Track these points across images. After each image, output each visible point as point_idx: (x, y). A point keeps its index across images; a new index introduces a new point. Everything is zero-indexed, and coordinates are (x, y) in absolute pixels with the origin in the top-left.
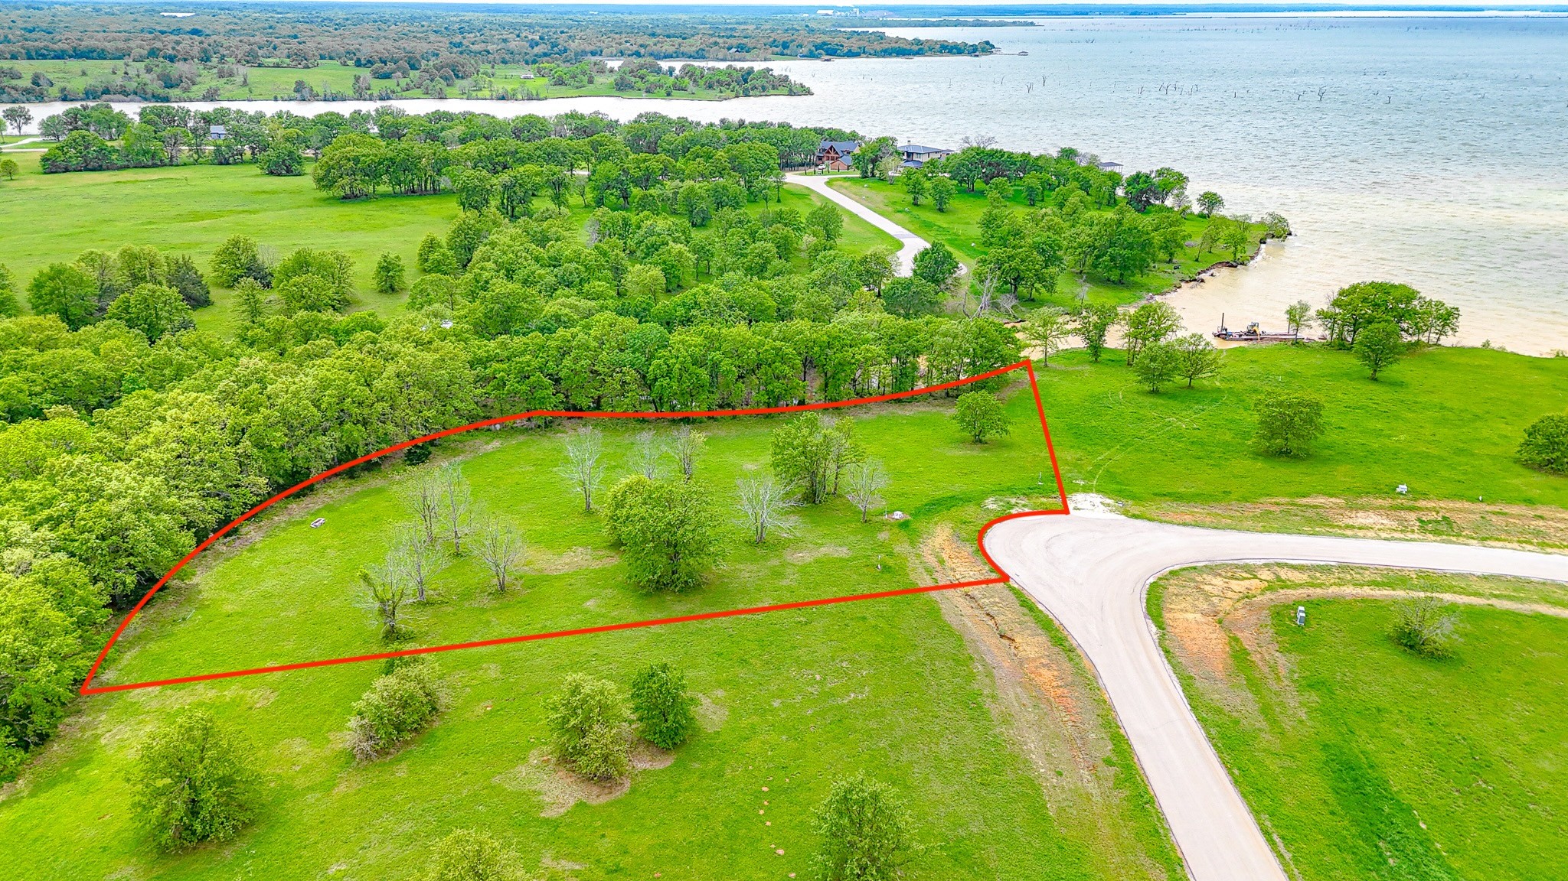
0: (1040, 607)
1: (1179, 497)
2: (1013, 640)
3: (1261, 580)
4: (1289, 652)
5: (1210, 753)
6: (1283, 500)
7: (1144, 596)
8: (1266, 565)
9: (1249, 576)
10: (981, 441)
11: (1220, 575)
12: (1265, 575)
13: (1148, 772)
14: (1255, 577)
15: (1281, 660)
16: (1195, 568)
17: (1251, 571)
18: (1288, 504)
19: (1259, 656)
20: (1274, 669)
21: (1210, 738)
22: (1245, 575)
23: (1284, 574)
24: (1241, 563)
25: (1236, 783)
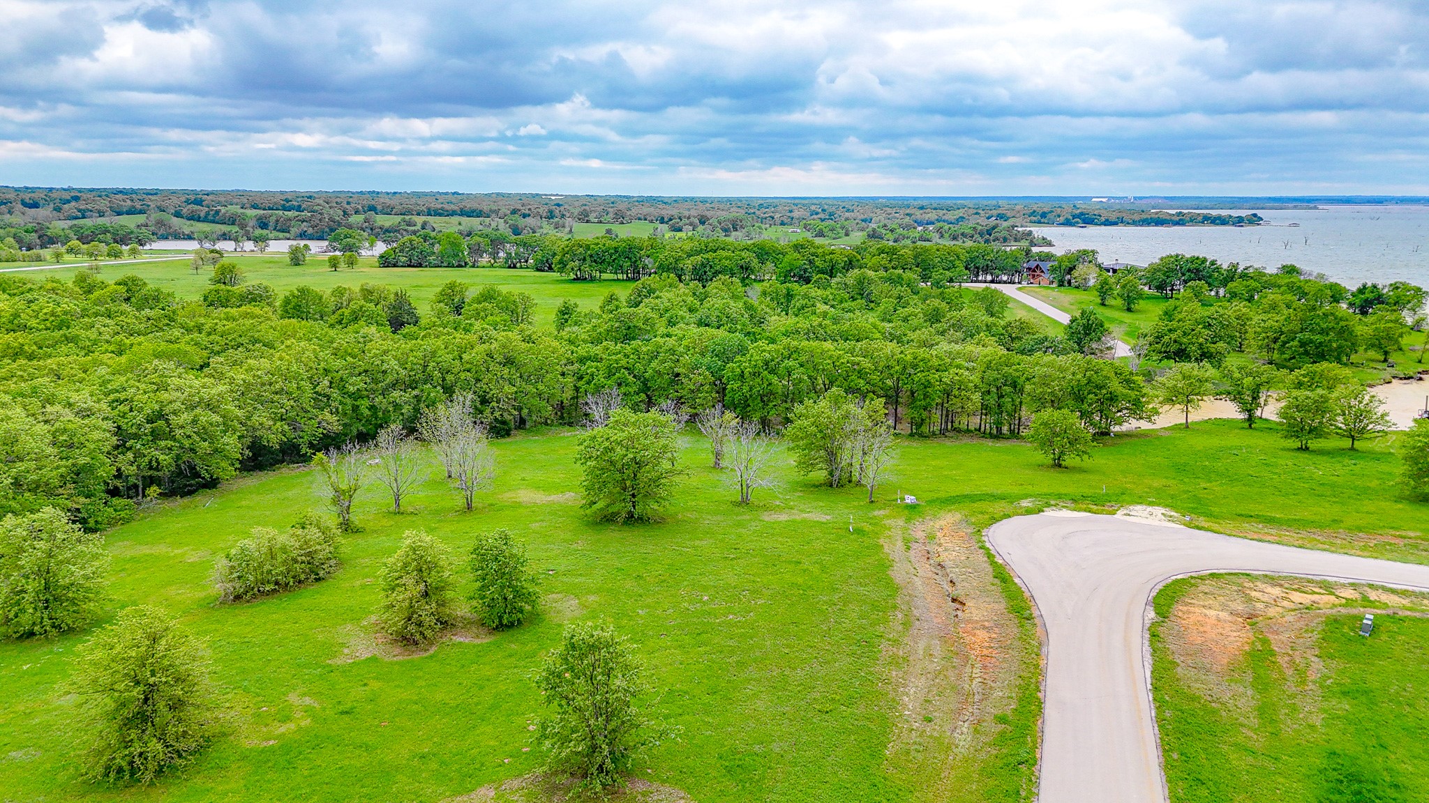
0: (1017, 580)
1: (1270, 521)
2: (964, 604)
3: (1338, 597)
4: (1332, 657)
5: (1150, 734)
6: (1412, 534)
7: (1160, 587)
8: (1352, 585)
9: (1324, 592)
10: (1060, 466)
11: (1281, 586)
12: (1349, 593)
13: (1047, 736)
14: (1333, 594)
15: (1317, 664)
16: (1248, 575)
17: (1328, 587)
18: (1417, 538)
19: (1286, 659)
20: (1301, 674)
21: (1161, 722)
22: (1317, 590)
23: (1373, 595)
24: (1318, 578)
25: (1167, 766)
